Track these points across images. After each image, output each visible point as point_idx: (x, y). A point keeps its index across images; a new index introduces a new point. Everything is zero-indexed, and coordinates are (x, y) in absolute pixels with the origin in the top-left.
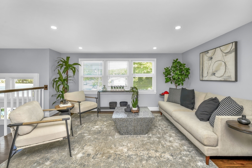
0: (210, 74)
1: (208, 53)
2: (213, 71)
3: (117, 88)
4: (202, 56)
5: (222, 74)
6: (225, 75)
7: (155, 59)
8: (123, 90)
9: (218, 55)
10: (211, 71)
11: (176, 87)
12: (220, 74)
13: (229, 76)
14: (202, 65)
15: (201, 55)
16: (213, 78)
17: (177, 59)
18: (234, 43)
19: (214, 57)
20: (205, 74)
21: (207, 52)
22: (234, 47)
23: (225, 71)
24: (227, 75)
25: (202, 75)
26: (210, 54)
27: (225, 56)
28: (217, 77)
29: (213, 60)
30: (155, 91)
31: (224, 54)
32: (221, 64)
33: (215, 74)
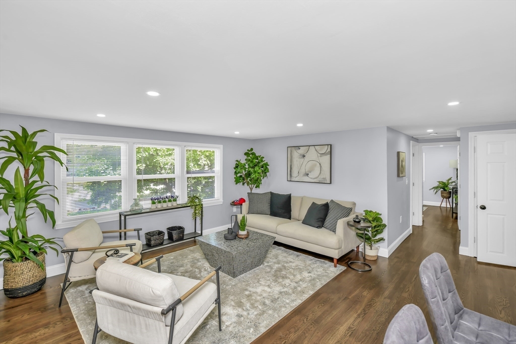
0: (301, 174)
1: (300, 149)
2: (306, 171)
3: (165, 202)
4: (291, 151)
5: (317, 176)
6: (320, 177)
7: (221, 146)
8: (175, 204)
9: (312, 154)
10: (303, 171)
11: (251, 190)
12: (314, 175)
13: (324, 178)
14: (291, 163)
15: (289, 149)
16: (306, 179)
17: (252, 149)
18: (329, 146)
19: (307, 155)
20: (295, 173)
21: (298, 147)
22: (329, 150)
23: (320, 173)
24: (322, 176)
25: (291, 175)
26: (302, 151)
27: (321, 156)
28: (311, 178)
29: (307, 159)
30: (221, 200)
31: (319, 155)
32: (316, 165)
33: (308, 174)
